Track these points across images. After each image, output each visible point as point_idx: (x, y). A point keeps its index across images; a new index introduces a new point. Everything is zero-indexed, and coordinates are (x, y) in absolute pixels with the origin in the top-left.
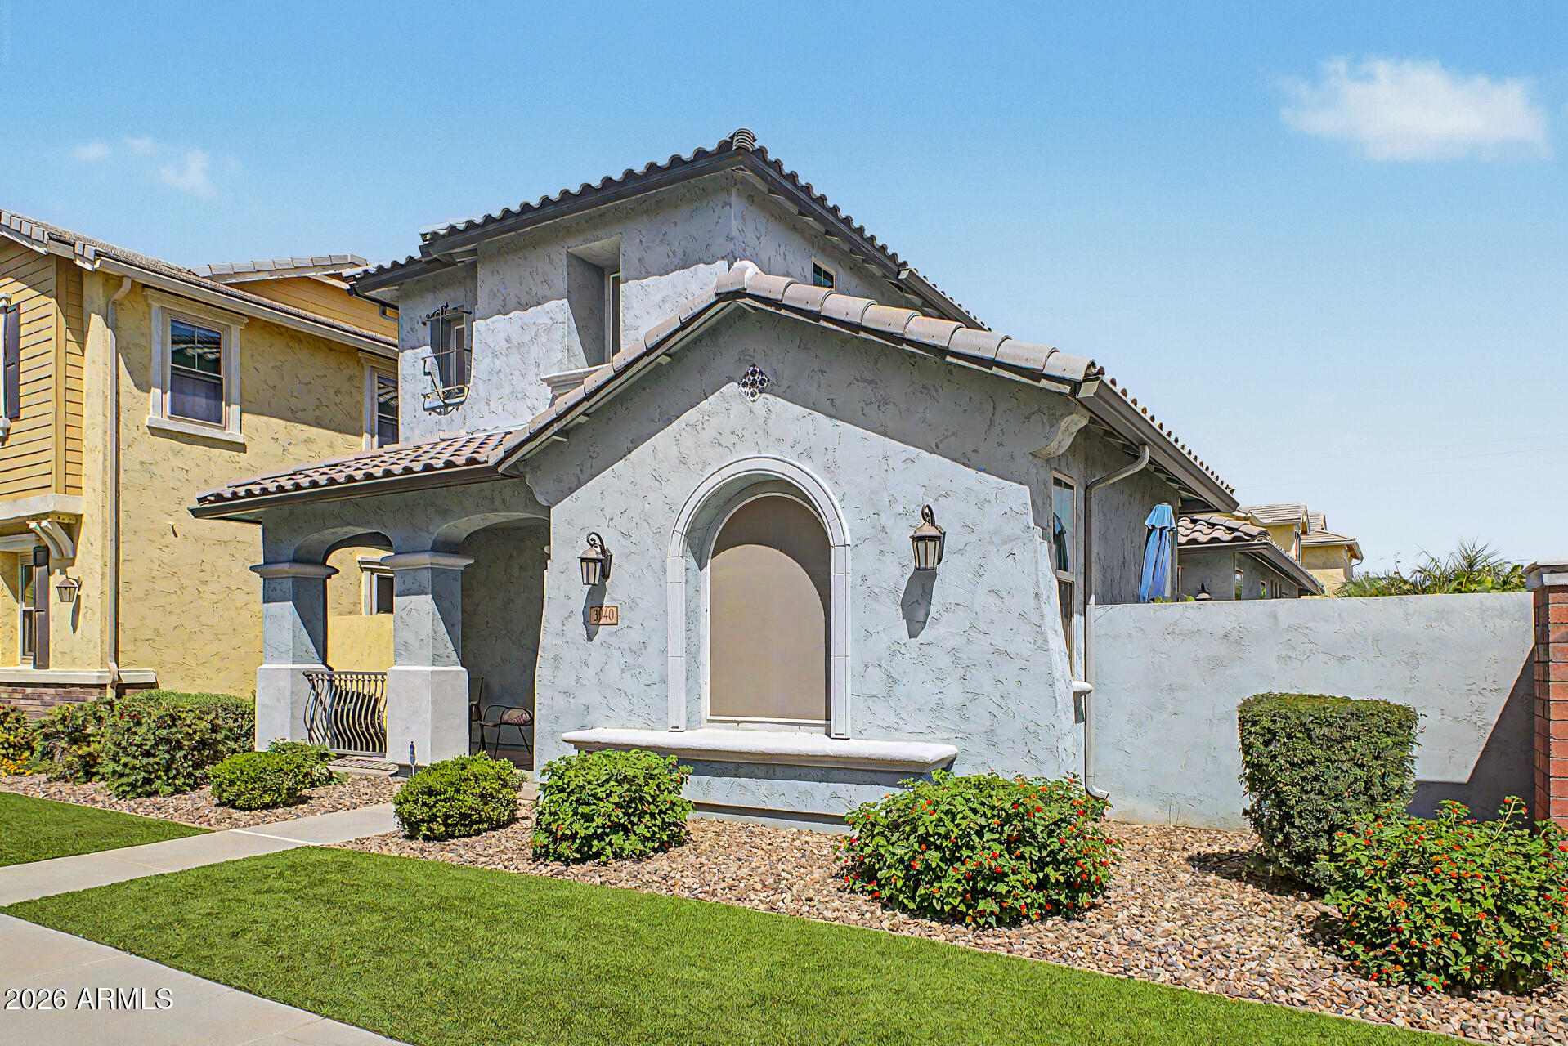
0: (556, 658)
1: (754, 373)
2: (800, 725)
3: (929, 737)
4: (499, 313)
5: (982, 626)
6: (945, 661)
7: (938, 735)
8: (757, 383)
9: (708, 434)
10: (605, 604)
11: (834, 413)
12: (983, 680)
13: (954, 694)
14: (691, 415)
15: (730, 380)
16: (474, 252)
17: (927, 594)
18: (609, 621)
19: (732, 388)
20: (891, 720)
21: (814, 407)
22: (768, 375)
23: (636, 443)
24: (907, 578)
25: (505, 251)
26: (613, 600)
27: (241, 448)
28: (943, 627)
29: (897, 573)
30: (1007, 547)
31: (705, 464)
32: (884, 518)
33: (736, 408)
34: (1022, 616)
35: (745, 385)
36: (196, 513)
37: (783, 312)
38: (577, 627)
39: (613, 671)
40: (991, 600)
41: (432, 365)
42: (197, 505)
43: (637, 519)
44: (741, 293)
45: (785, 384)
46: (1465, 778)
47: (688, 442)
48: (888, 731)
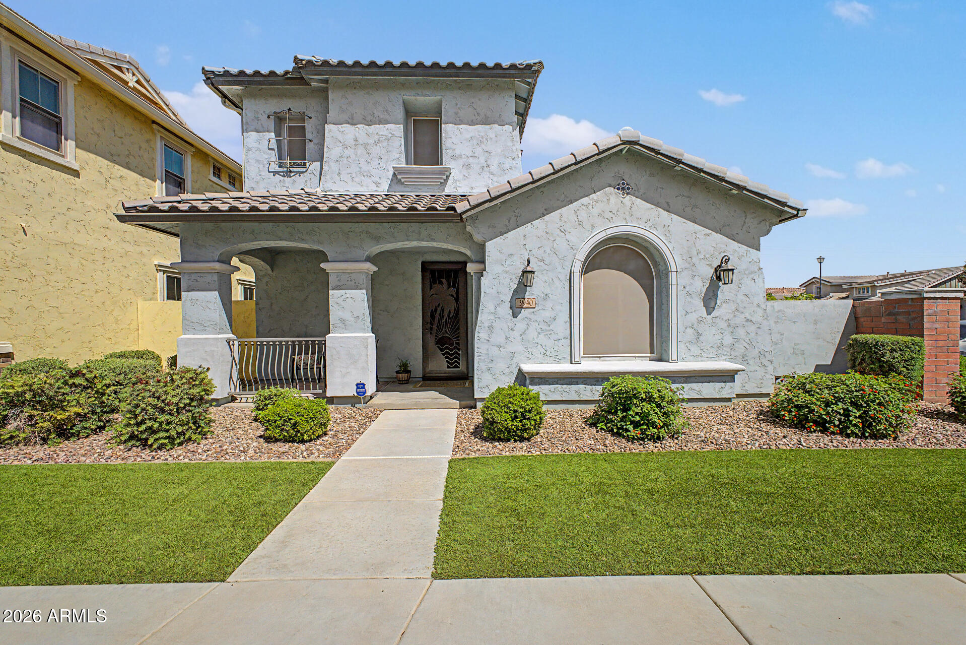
0: (491, 327)
1: (623, 184)
2: (635, 357)
3: (717, 359)
4: (348, 123)
5: (741, 310)
6: (723, 325)
7: (721, 358)
8: (624, 188)
9: (596, 211)
10: (527, 296)
11: (668, 208)
12: (741, 332)
13: (728, 340)
14: (585, 200)
15: (610, 186)
16: (326, 81)
17: (715, 296)
18: (529, 306)
19: (609, 190)
20: (697, 352)
21: (657, 205)
22: (632, 185)
23: (548, 211)
24: (706, 287)
25: (354, 86)
26: (532, 294)
27: (76, 174)
28: (724, 310)
29: (700, 286)
30: (752, 276)
31: (593, 227)
32: (694, 259)
33: (613, 200)
34: (758, 305)
35: (618, 189)
36: (121, 218)
37: (659, 156)
38: (505, 310)
39: (532, 334)
40: (745, 298)
41: (274, 144)
42: (122, 212)
43: (548, 251)
44: (636, 143)
45: (642, 191)
46: (830, 363)
47: (583, 214)
48: (697, 357)
